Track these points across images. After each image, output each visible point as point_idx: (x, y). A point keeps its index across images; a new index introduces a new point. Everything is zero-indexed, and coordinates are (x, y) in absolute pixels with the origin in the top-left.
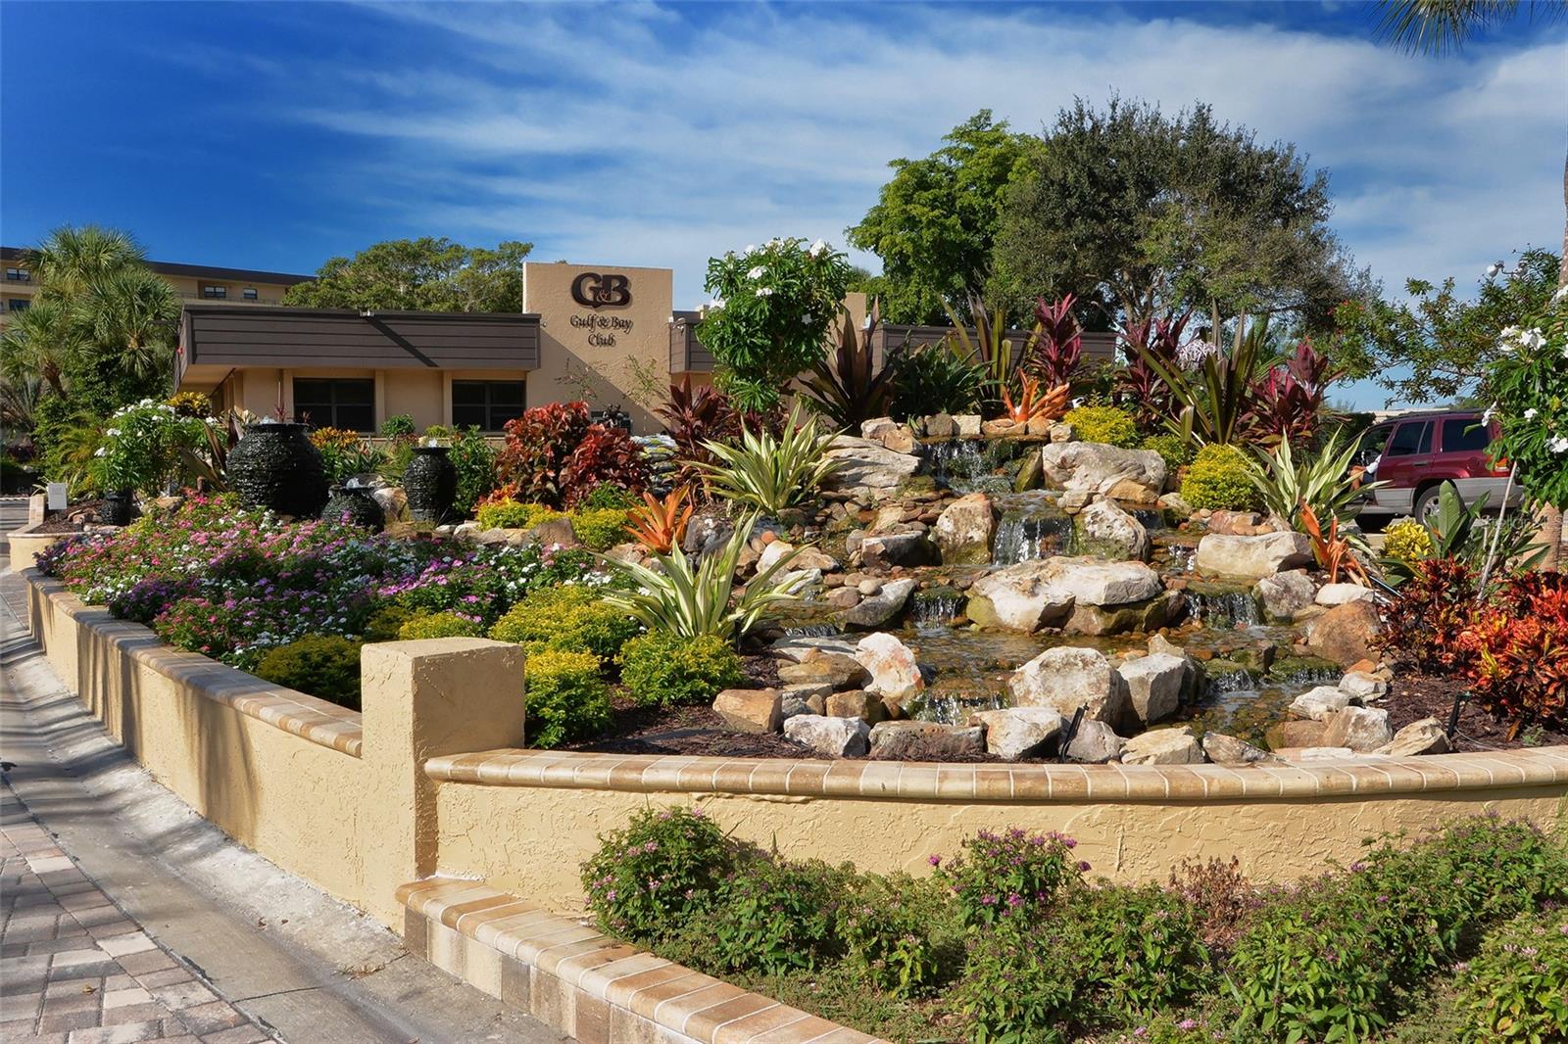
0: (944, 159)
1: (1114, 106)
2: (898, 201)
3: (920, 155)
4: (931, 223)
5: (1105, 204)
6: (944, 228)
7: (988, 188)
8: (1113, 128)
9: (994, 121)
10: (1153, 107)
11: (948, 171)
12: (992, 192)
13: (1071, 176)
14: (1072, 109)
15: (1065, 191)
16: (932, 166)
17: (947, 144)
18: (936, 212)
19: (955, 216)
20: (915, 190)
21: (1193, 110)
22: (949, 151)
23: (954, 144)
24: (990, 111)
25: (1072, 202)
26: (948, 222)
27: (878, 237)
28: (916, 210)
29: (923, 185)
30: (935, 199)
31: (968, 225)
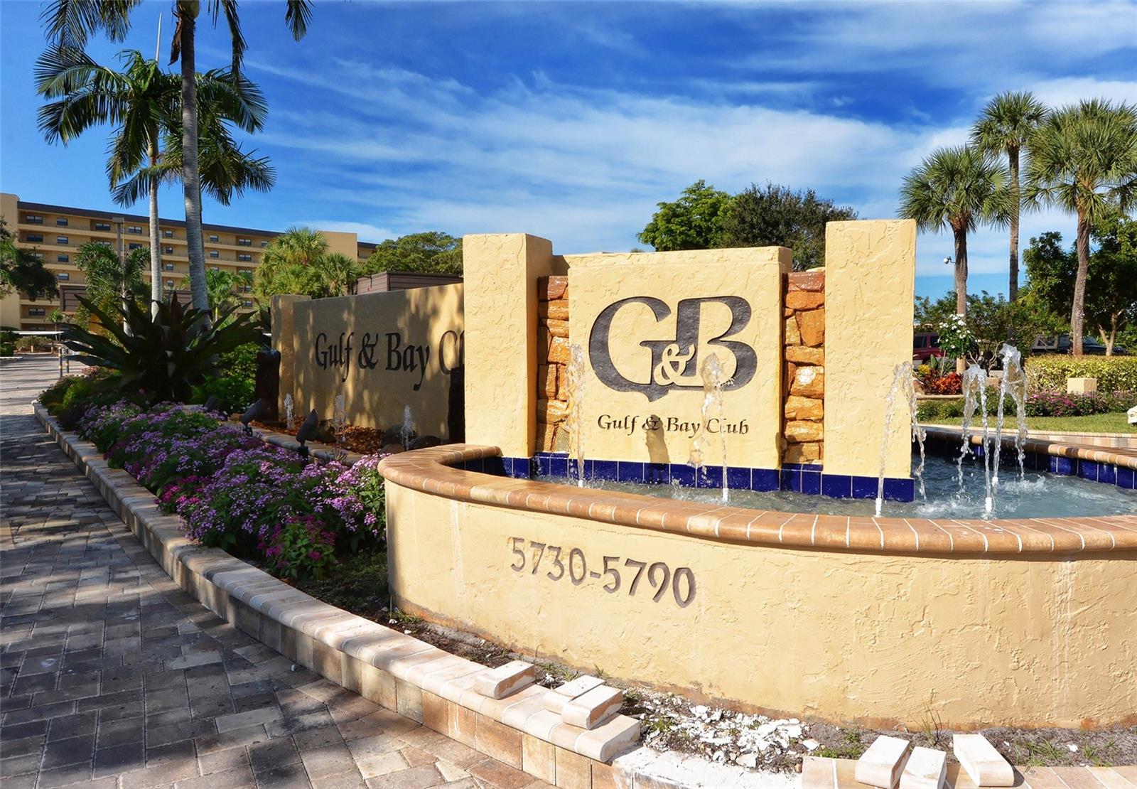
0: (683, 202)
1: (769, 188)
2: (664, 222)
3: (672, 200)
4: (681, 233)
5: (771, 232)
6: (688, 235)
7: (707, 218)
8: (770, 197)
9: (707, 185)
10: (787, 189)
11: (685, 208)
12: (710, 220)
13: (755, 220)
14: (750, 188)
15: (752, 226)
16: (678, 206)
17: (683, 195)
18: (684, 228)
19: (692, 231)
20: (672, 217)
21: (806, 193)
22: (685, 199)
23: (687, 196)
24: (704, 181)
25: (756, 231)
26: (689, 233)
27: (654, 238)
28: (674, 227)
29: (676, 215)
30: (682, 221)
31: (699, 234)
